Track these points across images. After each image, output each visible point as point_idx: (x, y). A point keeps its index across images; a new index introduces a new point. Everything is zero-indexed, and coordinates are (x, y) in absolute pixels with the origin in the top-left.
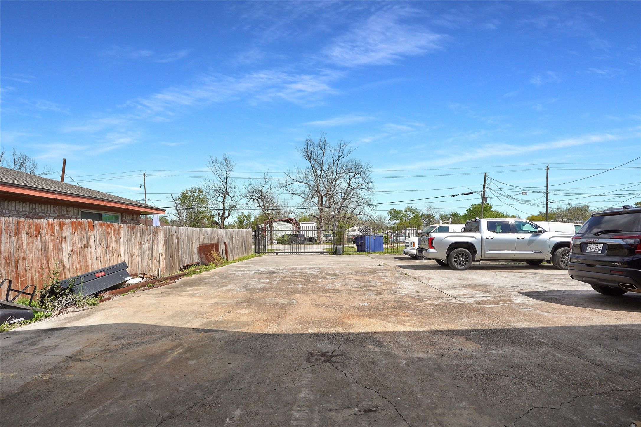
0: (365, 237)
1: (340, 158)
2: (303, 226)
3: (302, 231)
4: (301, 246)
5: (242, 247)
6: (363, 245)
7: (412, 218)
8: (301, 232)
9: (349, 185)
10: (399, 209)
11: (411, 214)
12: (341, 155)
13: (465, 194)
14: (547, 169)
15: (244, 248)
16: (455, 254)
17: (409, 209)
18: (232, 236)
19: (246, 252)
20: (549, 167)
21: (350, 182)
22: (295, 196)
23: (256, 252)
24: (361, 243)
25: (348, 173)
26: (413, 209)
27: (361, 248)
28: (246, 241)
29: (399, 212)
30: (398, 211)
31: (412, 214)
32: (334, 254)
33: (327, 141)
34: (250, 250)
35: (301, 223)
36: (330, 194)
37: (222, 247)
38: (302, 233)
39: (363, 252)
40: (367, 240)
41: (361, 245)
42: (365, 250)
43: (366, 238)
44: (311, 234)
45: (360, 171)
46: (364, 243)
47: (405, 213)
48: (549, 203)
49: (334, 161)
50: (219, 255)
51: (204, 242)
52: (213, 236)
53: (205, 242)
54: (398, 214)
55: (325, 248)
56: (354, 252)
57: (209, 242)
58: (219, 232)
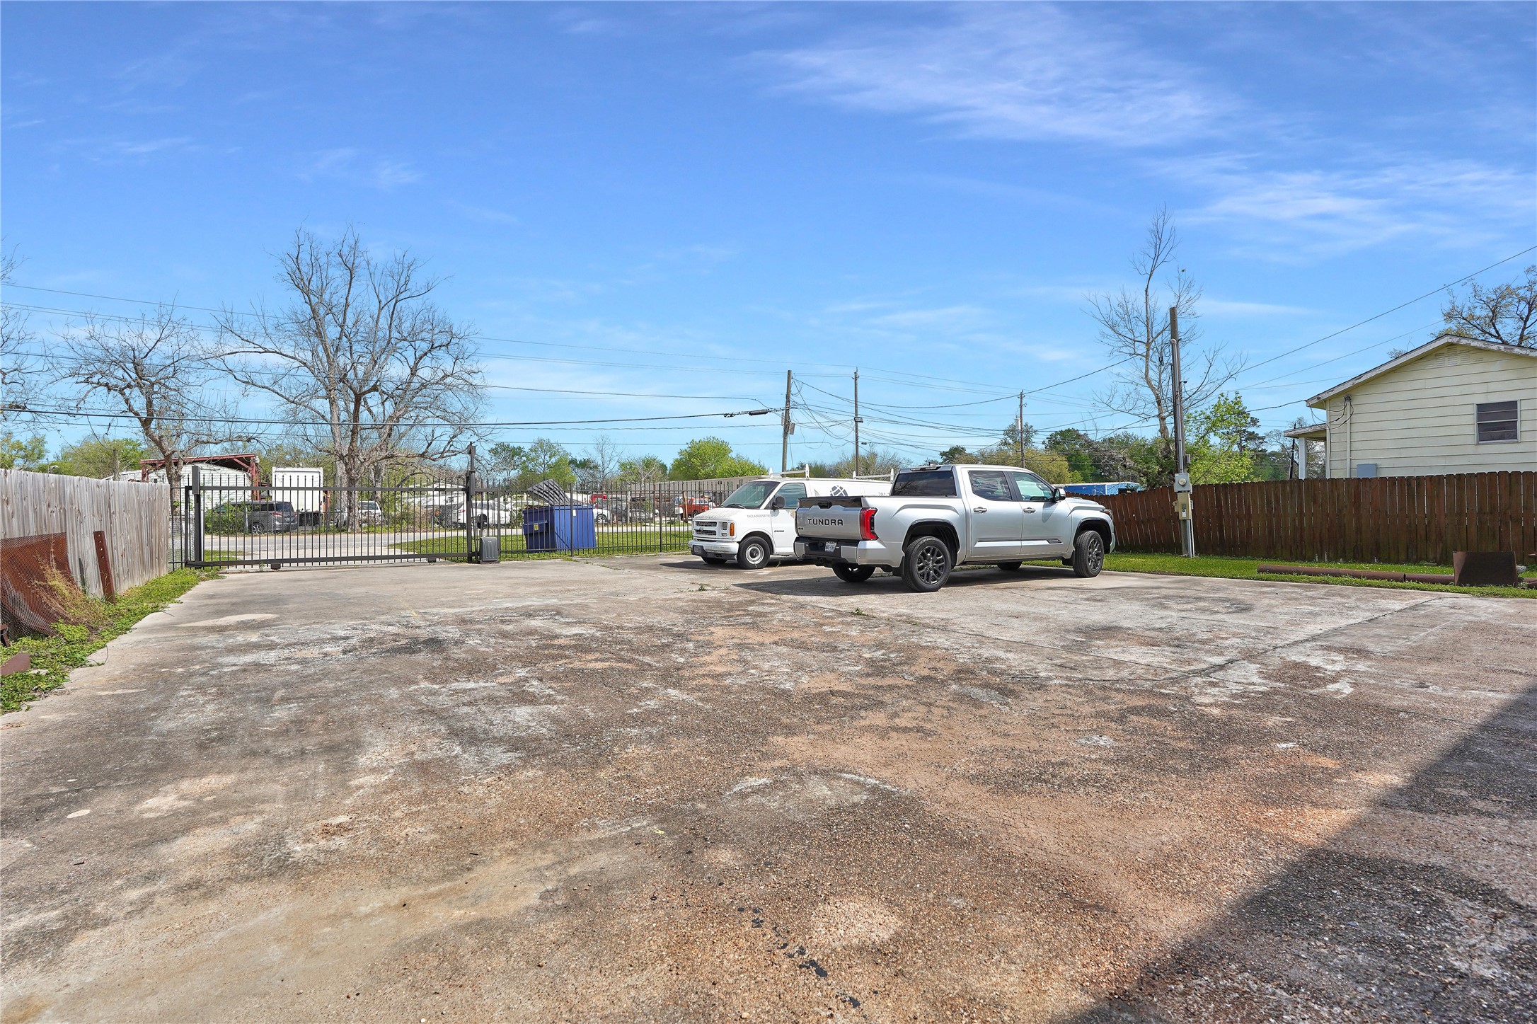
0: (552, 510)
1: (402, 296)
2: (280, 477)
3: (279, 493)
4: (287, 538)
5: (142, 549)
6: (547, 532)
7: (549, 467)
8: (278, 497)
9: (413, 374)
10: (516, 446)
11: (547, 457)
12: (402, 289)
13: (751, 414)
14: (856, 379)
15: (146, 550)
16: (919, 549)
17: (542, 446)
18: (109, 507)
19: (152, 567)
20: (858, 374)
21: (416, 364)
22: (252, 389)
23: (187, 564)
24: (541, 526)
25: (413, 343)
26: (551, 446)
27: (537, 540)
28: (151, 524)
29: (516, 452)
30: (513, 449)
31: (550, 457)
32: (470, 561)
33: (361, 246)
34: (164, 556)
35: (274, 469)
36: (383, 392)
37: (82, 549)
38: (279, 499)
39: (548, 551)
40: (560, 521)
41: (542, 533)
42: (553, 545)
43: (556, 513)
44: (311, 502)
45: (444, 339)
46: (549, 527)
47: (533, 454)
48: (860, 444)
49: (380, 302)
50: (70, 579)
51: (11, 531)
52: (44, 507)
53: (16, 534)
54: (513, 456)
55: (391, 542)
56: (518, 552)
57: (32, 531)
58: (68, 490)
